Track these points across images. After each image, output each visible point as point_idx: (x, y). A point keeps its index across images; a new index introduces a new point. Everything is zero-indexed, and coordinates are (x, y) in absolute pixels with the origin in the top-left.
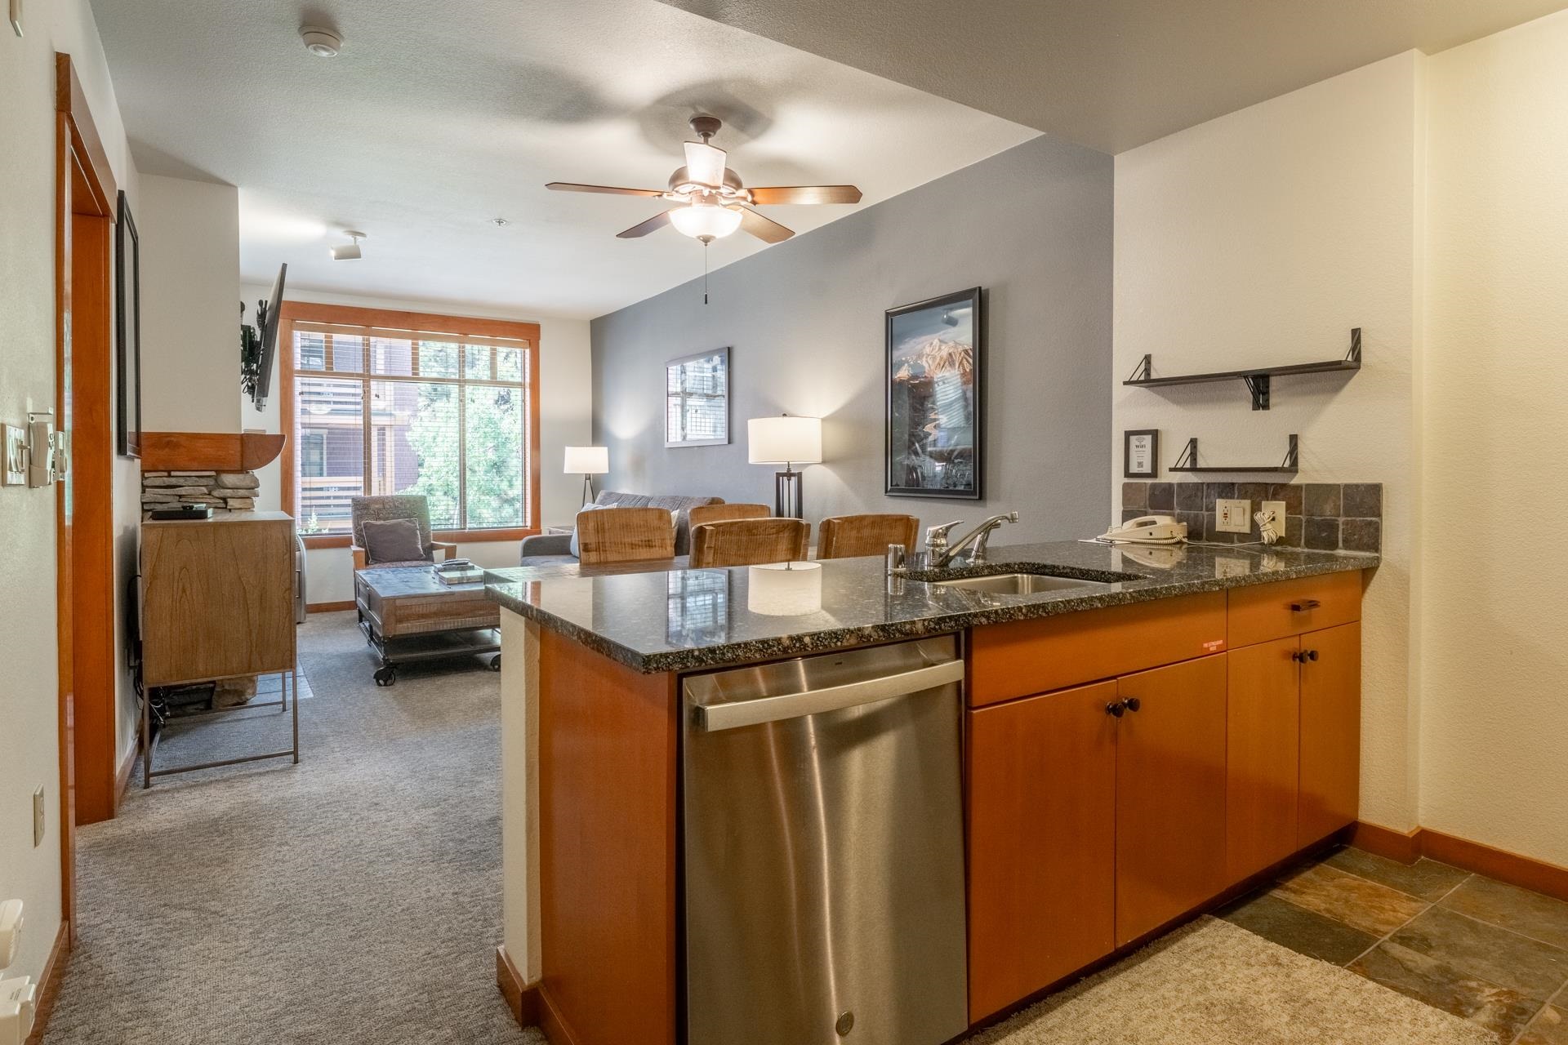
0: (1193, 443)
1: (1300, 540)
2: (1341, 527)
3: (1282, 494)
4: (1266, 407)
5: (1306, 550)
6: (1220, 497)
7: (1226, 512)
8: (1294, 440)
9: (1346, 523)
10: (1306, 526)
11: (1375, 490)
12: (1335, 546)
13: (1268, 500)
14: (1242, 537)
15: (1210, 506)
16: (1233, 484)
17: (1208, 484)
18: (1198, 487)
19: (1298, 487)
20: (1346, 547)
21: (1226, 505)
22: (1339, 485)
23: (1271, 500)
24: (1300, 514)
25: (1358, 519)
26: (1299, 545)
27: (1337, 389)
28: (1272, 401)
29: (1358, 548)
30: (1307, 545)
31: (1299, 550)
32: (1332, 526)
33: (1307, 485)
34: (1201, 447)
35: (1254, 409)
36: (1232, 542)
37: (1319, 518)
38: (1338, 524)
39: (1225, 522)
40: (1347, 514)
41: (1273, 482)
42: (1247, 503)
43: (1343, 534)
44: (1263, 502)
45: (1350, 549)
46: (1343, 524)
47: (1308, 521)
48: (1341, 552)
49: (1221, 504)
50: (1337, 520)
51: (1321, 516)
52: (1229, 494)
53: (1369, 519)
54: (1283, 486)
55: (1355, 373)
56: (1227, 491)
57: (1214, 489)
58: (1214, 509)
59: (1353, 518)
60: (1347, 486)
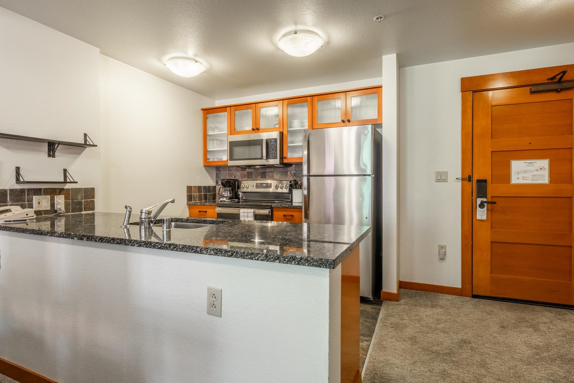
0: (18, 169)
1: (70, 210)
2: (83, 203)
3: (63, 192)
4: (54, 156)
5: (72, 213)
6: (35, 195)
7: (39, 201)
8: (65, 171)
9: (85, 202)
10: (71, 204)
11: (93, 189)
12: (82, 211)
13: (57, 195)
14: (46, 212)
15: (30, 199)
16: (40, 189)
17: (28, 189)
18: (22, 191)
19: (68, 190)
20: (85, 210)
21: (39, 198)
22: (82, 188)
23: (58, 195)
24: (69, 200)
25: (88, 200)
26: (69, 212)
27: (80, 153)
28: (56, 154)
29: (89, 210)
30: (72, 212)
31: (69, 214)
32: (80, 203)
33: (72, 189)
34: (22, 172)
35: (48, 157)
36: (42, 215)
37: (76, 201)
38: (82, 202)
39: (39, 206)
40: (85, 199)
41: (58, 188)
42: (49, 197)
43: (84, 206)
44: (55, 196)
45: (86, 211)
46: (84, 202)
47: (72, 202)
48: (83, 212)
49: (35, 198)
50: (82, 201)
51: (77, 200)
52: (39, 194)
53: (92, 200)
54: (63, 189)
55: (85, 149)
56: (38, 192)
57: (31, 191)
58: (32, 200)
59: (87, 200)
60: (85, 189)
